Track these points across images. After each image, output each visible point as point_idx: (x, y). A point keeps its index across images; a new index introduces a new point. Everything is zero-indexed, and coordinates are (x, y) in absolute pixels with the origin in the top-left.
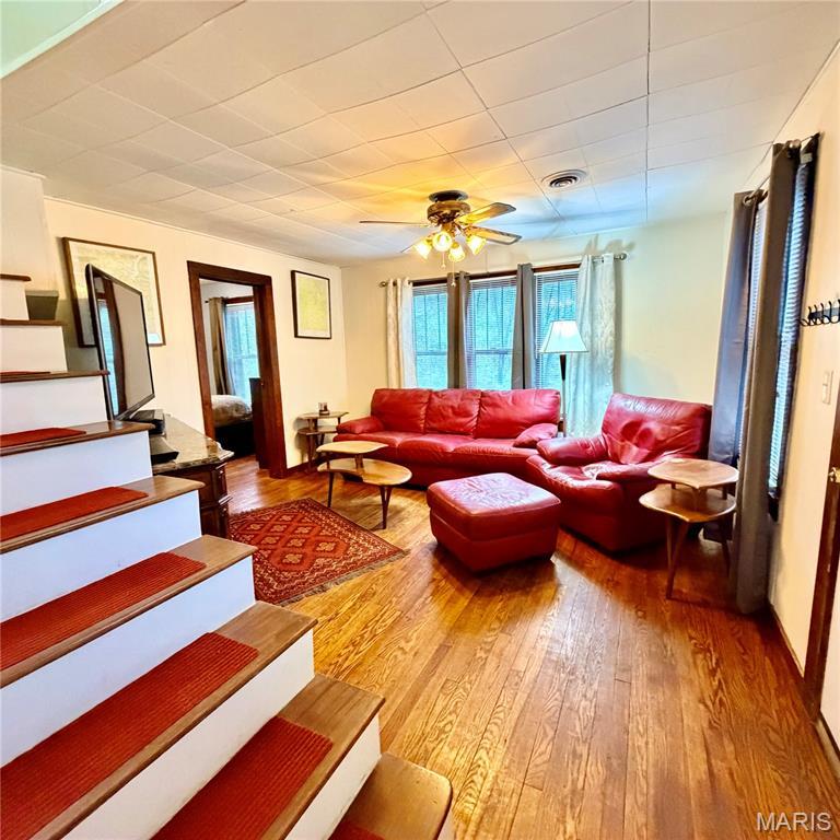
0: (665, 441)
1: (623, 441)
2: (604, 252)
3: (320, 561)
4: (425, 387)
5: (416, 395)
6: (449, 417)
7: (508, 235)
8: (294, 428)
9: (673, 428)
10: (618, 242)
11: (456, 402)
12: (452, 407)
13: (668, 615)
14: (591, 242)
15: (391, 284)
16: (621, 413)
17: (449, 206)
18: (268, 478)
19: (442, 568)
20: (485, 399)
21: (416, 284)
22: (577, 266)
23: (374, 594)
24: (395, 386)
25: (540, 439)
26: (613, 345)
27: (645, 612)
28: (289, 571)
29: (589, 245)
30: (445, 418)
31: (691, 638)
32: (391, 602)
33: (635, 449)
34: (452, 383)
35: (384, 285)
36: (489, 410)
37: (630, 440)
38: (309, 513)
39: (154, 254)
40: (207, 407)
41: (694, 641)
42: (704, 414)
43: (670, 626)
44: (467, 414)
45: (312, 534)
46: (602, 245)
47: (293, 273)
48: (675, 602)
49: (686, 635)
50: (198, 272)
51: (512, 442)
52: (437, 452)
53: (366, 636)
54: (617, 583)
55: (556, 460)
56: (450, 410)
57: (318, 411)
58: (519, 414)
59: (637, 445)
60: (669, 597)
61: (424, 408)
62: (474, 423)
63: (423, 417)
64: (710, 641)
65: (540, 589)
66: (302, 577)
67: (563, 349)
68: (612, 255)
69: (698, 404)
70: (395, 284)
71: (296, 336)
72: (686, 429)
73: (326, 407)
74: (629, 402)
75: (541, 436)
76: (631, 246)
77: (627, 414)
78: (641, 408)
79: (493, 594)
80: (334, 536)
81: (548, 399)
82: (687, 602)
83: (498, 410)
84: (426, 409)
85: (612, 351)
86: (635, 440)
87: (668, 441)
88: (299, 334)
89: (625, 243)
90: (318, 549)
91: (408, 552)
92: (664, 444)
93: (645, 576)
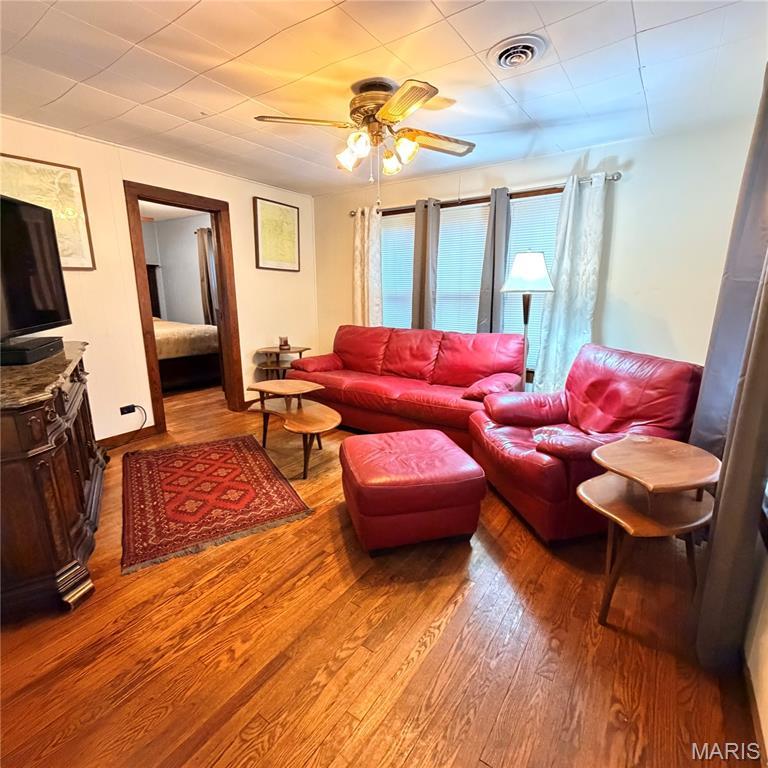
0: (635, 407)
1: (585, 402)
2: (594, 172)
3: (216, 513)
4: (387, 325)
5: (377, 333)
6: (405, 360)
7: (457, 141)
8: (254, 362)
9: (648, 392)
10: (614, 159)
11: (415, 343)
12: (411, 349)
13: (593, 650)
14: (580, 160)
15: (359, 214)
16: (589, 368)
17: (372, 99)
18: (226, 410)
19: (340, 537)
20: (445, 341)
21: (385, 213)
22: (560, 190)
23: (247, 563)
24: (359, 323)
25: (491, 392)
26: (596, 285)
27: (562, 642)
28: (176, 522)
29: (578, 164)
30: (402, 359)
31: (615, 700)
32: (259, 578)
33: (599, 413)
34: (417, 323)
35: (353, 215)
36: (447, 355)
37: (593, 401)
38: (241, 452)
39: (79, 170)
40: (148, 336)
41: (617, 706)
42: (692, 378)
43: (589, 672)
44: (425, 357)
45: (228, 478)
46: (593, 164)
47: (255, 199)
48: (610, 631)
49: (609, 693)
50: (136, 192)
51: (462, 391)
52: (381, 399)
53: (204, 624)
54: (540, 588)
55: (503, 419)
56: (408, 352)
57: (278, 345)
58: (477, 361)
59: (602, 409)
60: (602, 621)
61: (384, 347)
62: (431, 367)
63: (381, 357)
64: (641, 710)
65: (439, 584)
66: (187, 530)
67: (527, 288)
68: (602, 175)
69: (685, 364)
70: (363, 213)
71: (258, 266)
72: (664, 395)
73: (286, 343)
74: (600, 355)
75: (494, 389)
76: (628, 165)
77: (595, 370)
78: (612, 363)
79: (378, 584)
80: (249, 482)
81: (513, 346)
82: (626, 632)
83: (456, 354)
84: (385, 350)
85: (593, 293)
86: (601, 401)
87: (639, 409)
88: (261, 265)
89: (621, 161)
90: (224, 497)
91: (313, 512)
92: (632, 412)
93: (581, 581)
